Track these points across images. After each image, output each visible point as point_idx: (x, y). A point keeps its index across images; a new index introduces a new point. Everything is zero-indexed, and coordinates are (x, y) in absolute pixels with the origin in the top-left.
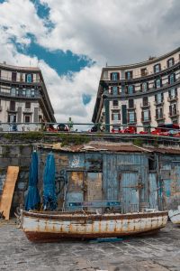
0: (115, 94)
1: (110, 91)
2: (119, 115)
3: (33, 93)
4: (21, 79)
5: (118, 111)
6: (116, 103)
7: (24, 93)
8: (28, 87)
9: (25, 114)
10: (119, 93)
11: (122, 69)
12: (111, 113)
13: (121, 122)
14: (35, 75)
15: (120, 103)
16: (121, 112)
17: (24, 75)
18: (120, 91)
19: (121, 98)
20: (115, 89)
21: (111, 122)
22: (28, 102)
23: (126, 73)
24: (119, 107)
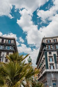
0: (50, 49)
1: (47, 48)
2: (53, 59)
3: (11, 48)
4: (6, 42)
5: (52, 57)
6: (50, 53)
7: (6, 48)
8: (9, 45)
9: (5, 58)
10: (51, 48)
11: (52, 38)
13: (54, 62)
14: (12, 41)
15: (53, 53)
16: (53, 58)
17: (7, 40)
18: (52, 47)
19: (53, 51)
20: (49, 46)
21: (49, 63)
22: (8, 52)
23: (54, 40)
24: (52, 55)
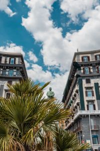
0: (87, 73)
1: (82, 71)
2: (93, 92)
3: (15, 73)
4: (6, 61)
5: (91, 88)
6: (88, 81)
7: (7, 73)
8: (11, 68)
9: (6, 91)
10: (90, 72)
11: (92, 53)
12: (84, 90)
13: (94, 98)
14: (17, 59)
15: (93, 81)
16: (94, 90)
17: (8, 58)
18: (92, 70)
19: (93, 77)
20: (87, 69)
21: (86, 99)
22: (10, 80)
24: (92, 84)
